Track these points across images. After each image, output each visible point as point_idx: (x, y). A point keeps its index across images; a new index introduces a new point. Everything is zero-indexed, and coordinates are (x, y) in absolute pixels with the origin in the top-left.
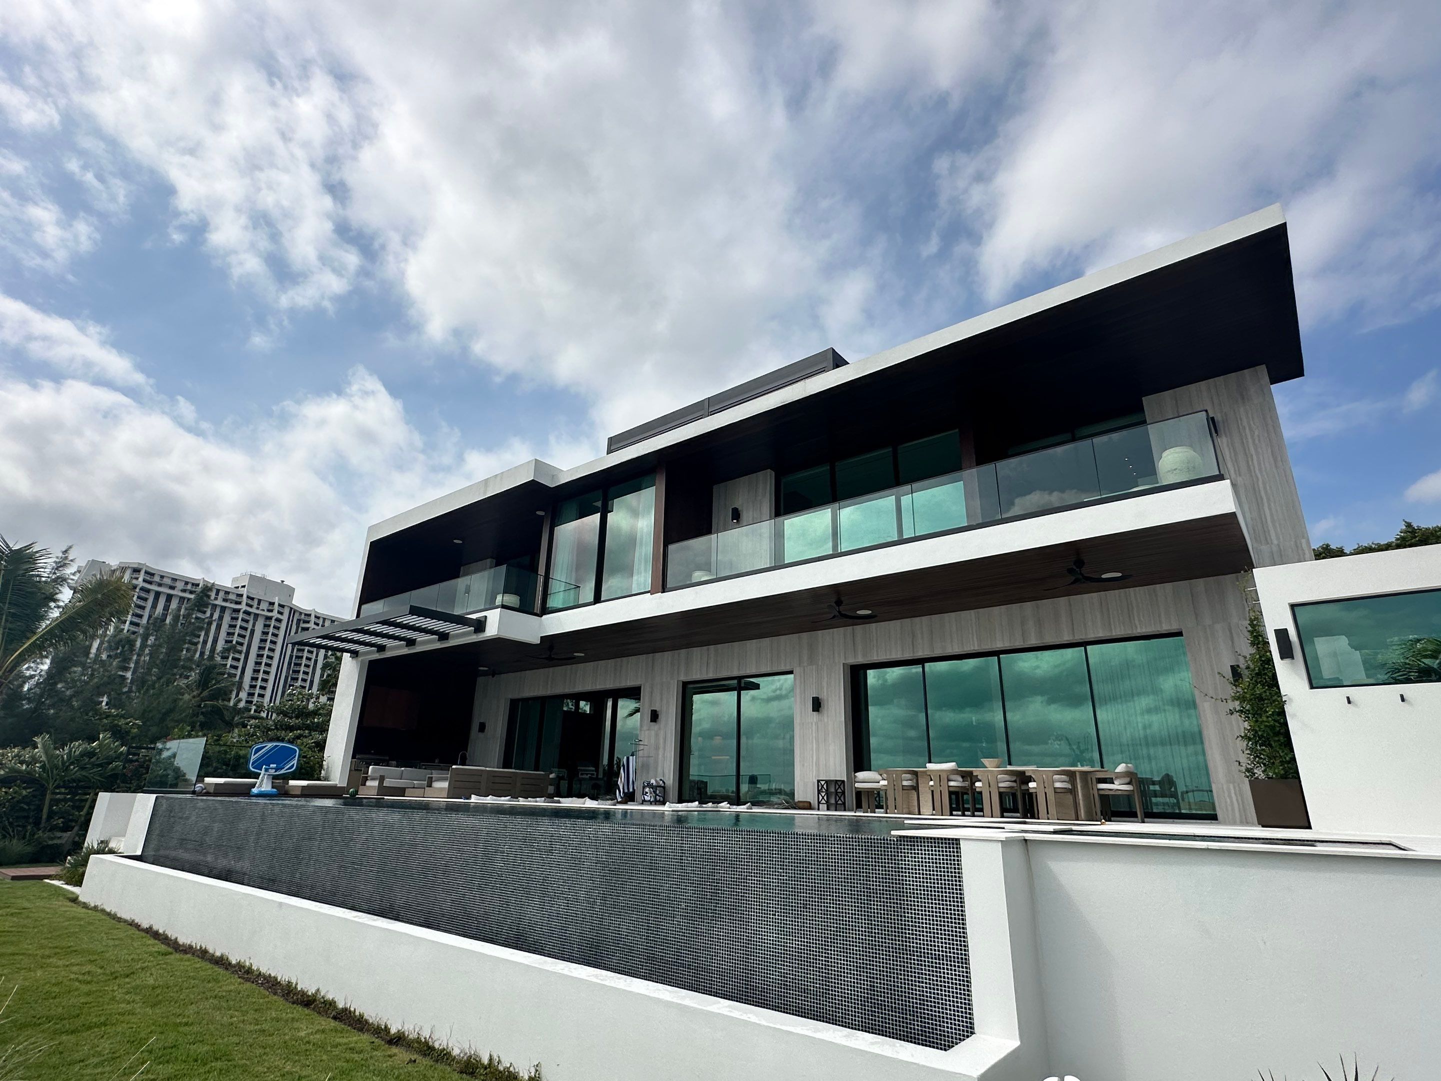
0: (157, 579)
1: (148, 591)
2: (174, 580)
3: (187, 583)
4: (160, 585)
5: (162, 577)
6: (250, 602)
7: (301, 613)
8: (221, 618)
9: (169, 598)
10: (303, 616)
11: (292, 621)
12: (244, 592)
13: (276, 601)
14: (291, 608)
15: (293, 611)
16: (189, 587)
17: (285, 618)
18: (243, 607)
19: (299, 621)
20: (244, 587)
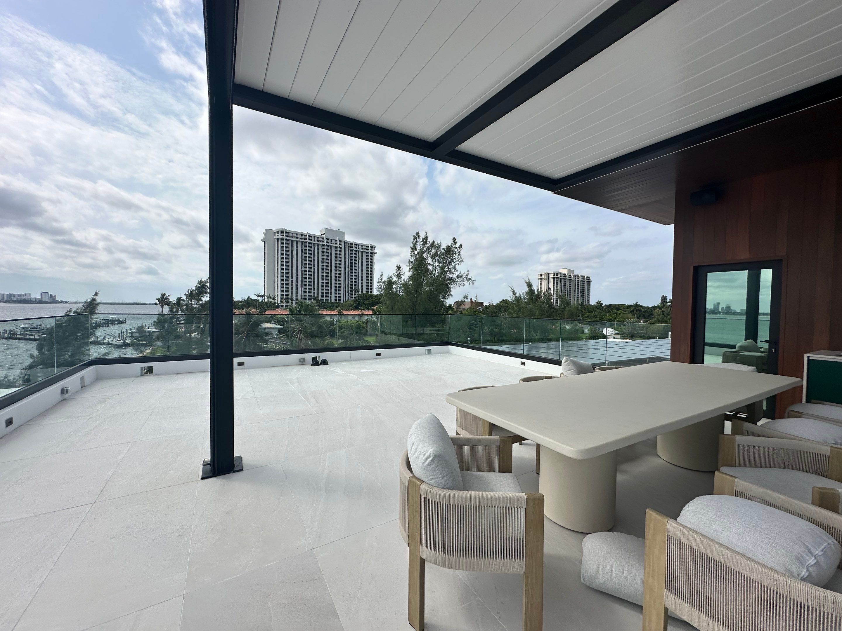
0: (291, 235)
1: (288, 240)
2: (297, 234)
3: (302, 235)
4: (292, 237)
5: (292, 234)
6: (327, 241)
7: (349, 244)
8: (318, 249)
9: (297, 242)
10: (350, 245)
11: (346, 247)
12: (324, 236)
13: (337, 239)
14: (344, 242)
15: (346, 243)
16: (303, 237)
17: (342, 246)
18: (325, 243)
19: (349, 247)
20: (324, 234)
